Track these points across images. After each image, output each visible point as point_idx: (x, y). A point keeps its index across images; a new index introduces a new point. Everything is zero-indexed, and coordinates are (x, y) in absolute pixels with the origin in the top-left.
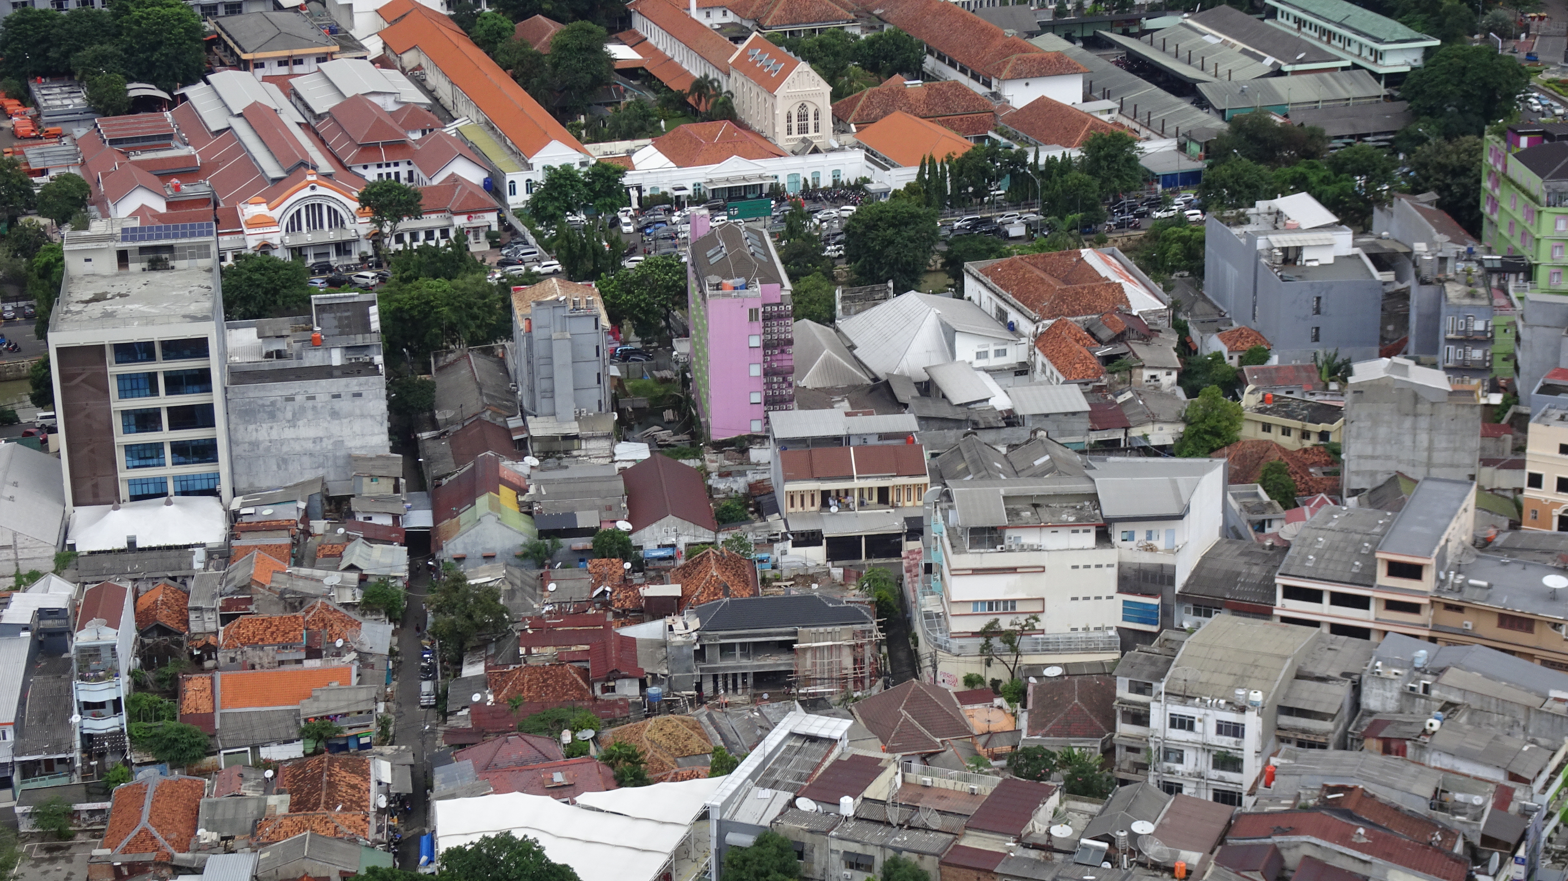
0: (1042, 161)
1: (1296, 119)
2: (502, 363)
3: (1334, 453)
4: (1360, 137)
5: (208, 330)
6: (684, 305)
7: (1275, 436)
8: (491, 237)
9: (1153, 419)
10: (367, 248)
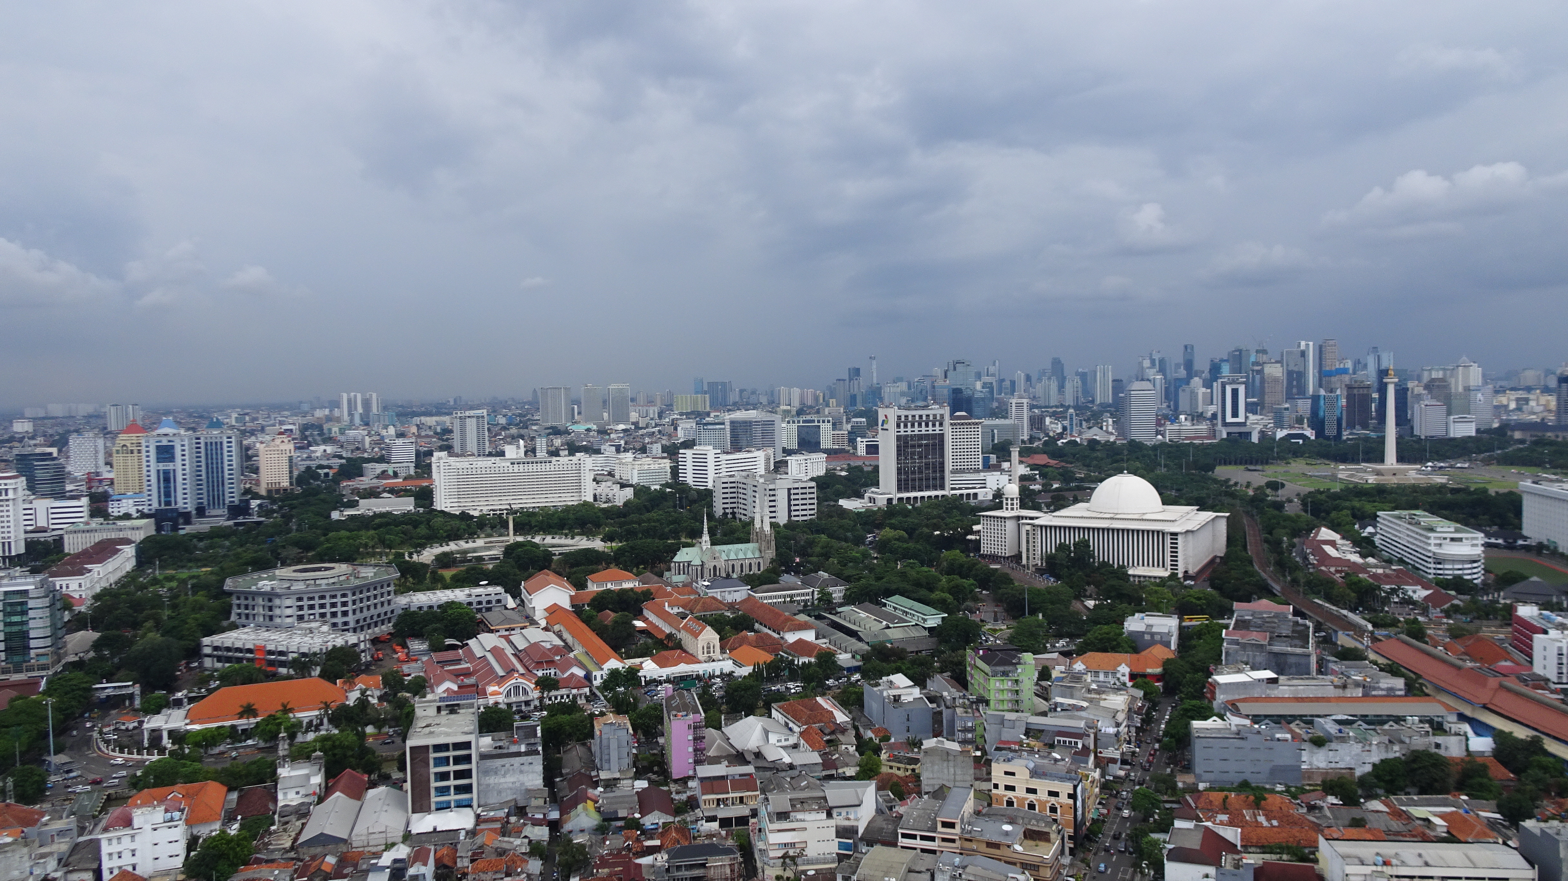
0: (800, 663)
1: (896, 645)
2: (590, 749)
3: (917, 778)
4: (920, 651)
5: (471, 738)
6: (662, 724)
7: (894, 771)
8: (586, 697)
9: (847, 765)
10: (537, 703)
